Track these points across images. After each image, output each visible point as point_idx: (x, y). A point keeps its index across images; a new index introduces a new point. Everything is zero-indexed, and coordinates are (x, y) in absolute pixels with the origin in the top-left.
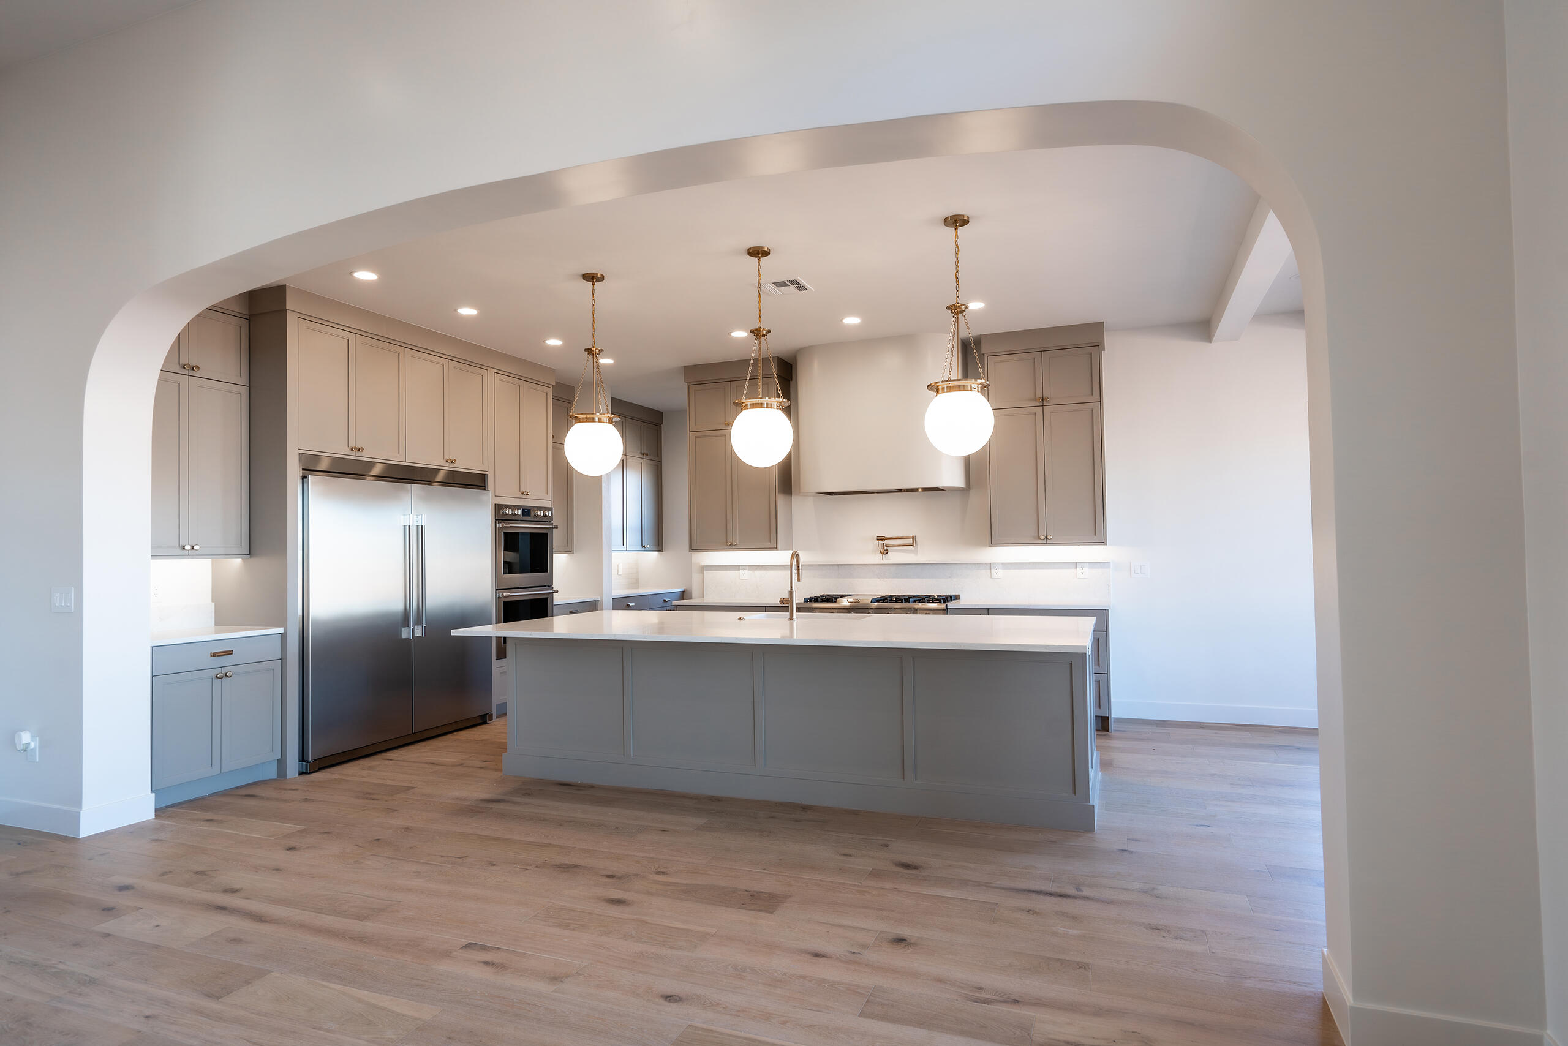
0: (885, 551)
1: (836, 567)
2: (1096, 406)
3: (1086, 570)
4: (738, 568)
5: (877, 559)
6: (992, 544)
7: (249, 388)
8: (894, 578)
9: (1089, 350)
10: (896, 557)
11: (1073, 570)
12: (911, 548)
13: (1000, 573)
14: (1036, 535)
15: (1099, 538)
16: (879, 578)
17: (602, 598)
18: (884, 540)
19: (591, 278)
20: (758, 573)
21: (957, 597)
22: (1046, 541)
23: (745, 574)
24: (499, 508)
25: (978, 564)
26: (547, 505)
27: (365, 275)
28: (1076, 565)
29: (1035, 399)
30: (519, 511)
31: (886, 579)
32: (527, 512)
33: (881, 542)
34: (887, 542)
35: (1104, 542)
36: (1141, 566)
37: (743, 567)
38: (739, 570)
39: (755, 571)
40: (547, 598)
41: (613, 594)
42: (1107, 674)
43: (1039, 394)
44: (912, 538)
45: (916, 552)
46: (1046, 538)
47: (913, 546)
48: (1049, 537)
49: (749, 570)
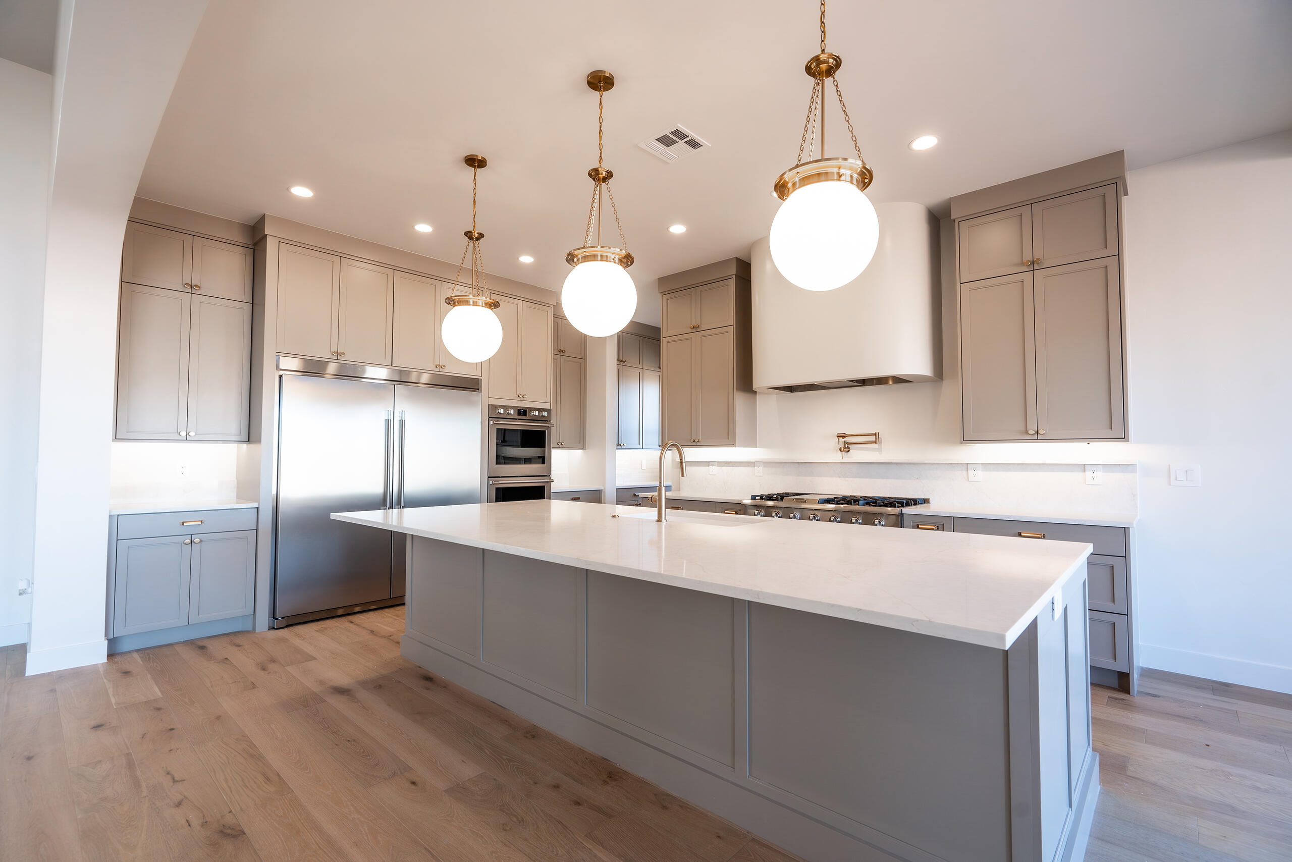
0: (846, 448)
1: (797, 465)
2: (1112, 263)
3: (1099, 474)
4: (708, 464)
5: (837, 457)
6: (965, 440)
7: (252, 305)
8: (855, 477)
9: (1101, 191)
10: (858, 455)
11: (1080, 475)
12: (874, 446)
13: (980, 474)
14: (1023, 429)
15: (1118, 431)
16: (839, 477)
17: (605, 488)
18: (845, 437)
19: (475, 162)
20: (725, 469)
21: (925, 501)
22: (1037, 436)
23: (714, 469)
24: (493, 408)
25: (951, 464)
26: (547, 406)
27: (302, 192)
28: (1084, 467)
29: (1023, 264)
30: (512, 411)
31: (847, 479)
32: (522, 412)
33: (841, 440)
34: (848, 439)
35: (1124, 438)
36: (1187, 471)
37: (713, 464)
38: (709, 466)
39: (723, 468)
40: (545, 486)
41: (617, 485)
42: (1127, 614)
43: (1028, 257)
44: (875, 435)
45: (880, 450)
46: (1037, 432)
47: (876, 443)
48: (1040, 432)
49: (717, 466)
